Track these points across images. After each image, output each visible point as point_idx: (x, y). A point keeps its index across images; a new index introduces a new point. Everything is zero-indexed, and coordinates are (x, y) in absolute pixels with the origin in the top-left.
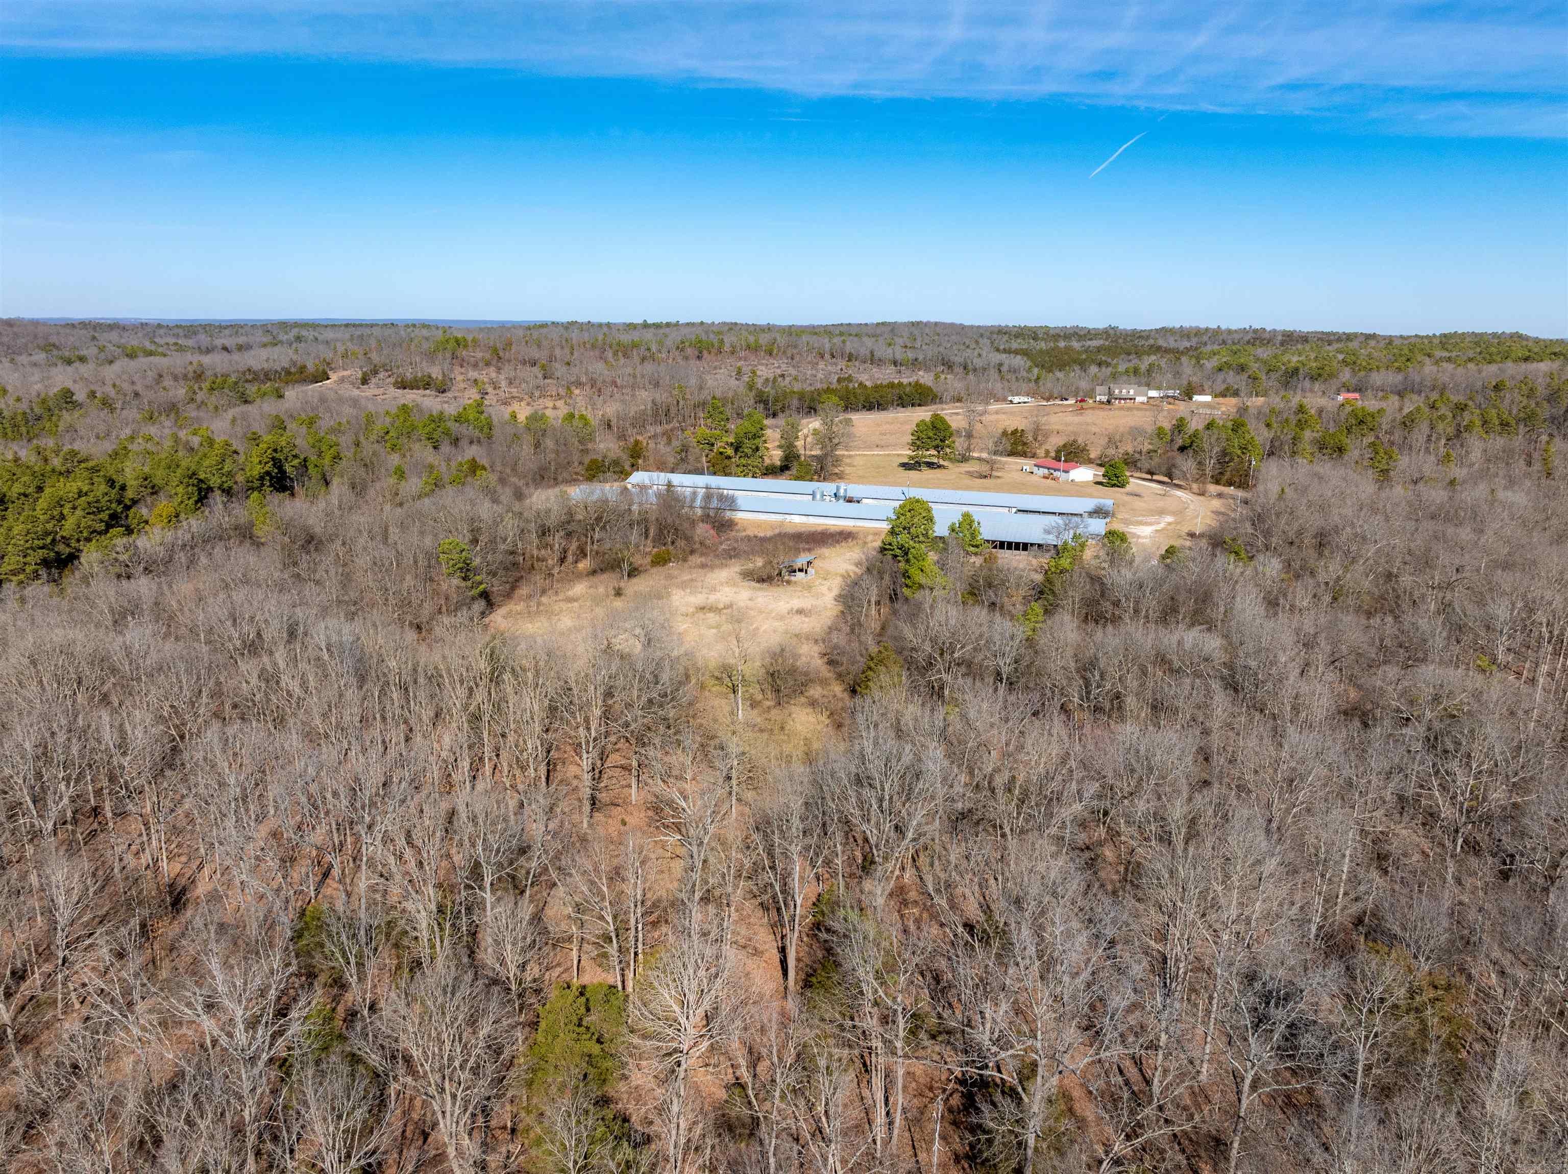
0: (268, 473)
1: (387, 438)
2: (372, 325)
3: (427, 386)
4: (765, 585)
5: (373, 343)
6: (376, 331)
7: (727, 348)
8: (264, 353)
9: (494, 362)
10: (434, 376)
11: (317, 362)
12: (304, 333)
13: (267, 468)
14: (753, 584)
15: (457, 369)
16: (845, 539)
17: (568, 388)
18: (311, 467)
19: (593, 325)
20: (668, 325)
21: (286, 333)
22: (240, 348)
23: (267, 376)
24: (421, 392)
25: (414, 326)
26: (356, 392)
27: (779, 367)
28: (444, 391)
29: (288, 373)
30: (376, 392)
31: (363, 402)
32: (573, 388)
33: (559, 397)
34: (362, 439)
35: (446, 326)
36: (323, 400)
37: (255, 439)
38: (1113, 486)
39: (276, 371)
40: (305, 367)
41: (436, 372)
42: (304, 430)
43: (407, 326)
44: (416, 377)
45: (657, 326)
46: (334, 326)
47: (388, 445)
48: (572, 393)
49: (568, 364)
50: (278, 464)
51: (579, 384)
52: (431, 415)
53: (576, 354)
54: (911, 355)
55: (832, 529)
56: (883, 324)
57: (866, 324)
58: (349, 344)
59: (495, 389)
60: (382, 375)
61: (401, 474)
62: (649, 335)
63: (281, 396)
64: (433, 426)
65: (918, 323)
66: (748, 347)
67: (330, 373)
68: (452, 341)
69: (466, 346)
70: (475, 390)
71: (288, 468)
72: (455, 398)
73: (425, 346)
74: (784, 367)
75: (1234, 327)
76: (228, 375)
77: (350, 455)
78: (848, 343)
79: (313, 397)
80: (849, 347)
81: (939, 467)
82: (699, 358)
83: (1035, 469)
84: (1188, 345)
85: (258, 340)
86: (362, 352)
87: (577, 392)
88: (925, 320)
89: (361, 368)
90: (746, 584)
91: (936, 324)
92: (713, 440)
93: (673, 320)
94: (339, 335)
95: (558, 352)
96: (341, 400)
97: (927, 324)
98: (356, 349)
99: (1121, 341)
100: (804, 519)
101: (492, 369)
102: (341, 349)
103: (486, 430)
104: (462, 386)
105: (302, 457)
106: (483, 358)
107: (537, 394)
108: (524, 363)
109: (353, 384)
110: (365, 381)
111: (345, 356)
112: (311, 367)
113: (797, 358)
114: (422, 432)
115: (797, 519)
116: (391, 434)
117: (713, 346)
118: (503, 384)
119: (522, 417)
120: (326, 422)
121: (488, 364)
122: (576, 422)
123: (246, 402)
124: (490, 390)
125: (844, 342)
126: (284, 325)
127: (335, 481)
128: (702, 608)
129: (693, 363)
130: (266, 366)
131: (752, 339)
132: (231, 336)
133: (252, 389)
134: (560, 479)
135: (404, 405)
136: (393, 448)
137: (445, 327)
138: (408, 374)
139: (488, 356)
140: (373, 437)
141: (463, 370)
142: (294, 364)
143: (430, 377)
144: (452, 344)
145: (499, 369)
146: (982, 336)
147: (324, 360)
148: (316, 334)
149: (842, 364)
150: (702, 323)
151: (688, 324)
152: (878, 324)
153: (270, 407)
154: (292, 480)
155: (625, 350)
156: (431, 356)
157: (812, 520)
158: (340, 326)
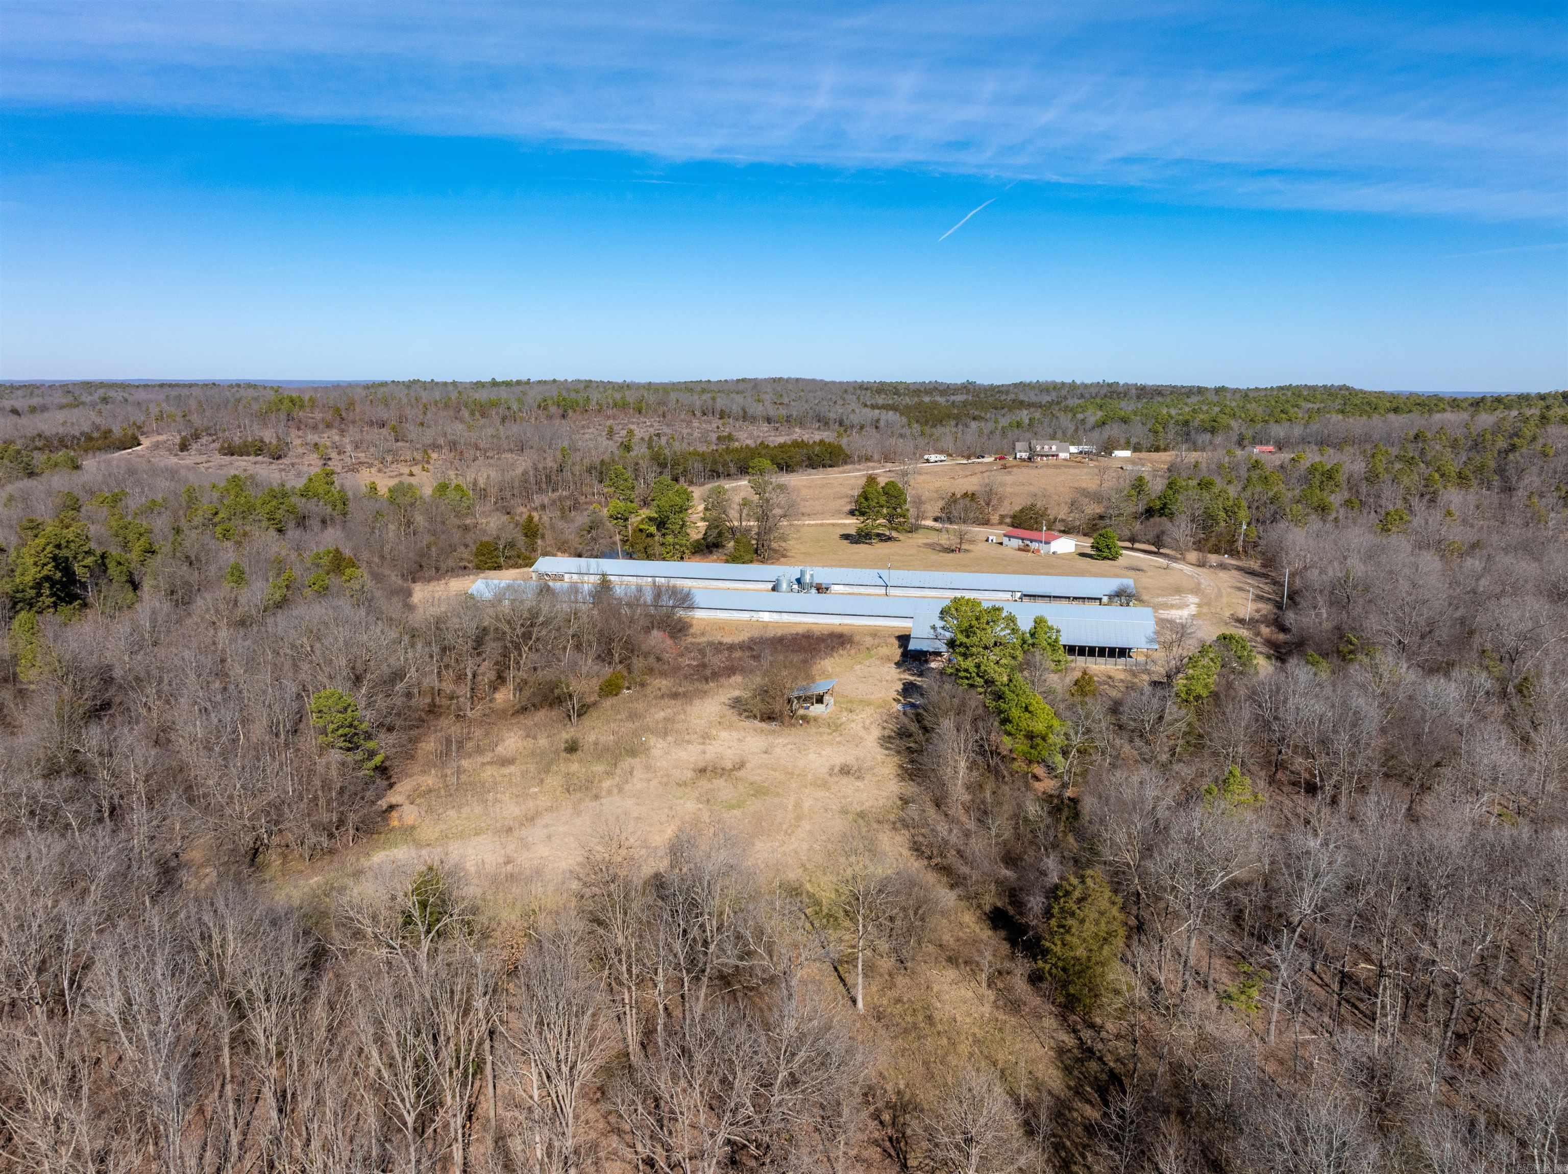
0: (47, 578)
1: (216, 520)
2: (191, 385)
3: (259, 451)
4: (773, 725)
5: (193, 403)
6: (196, 392)
7: (593, 405)
8: (60, 416)
9: (336, 424)
10: (267, 440)
11: (125, 425)
12: (112, 393)
13: (45, 572)
14: (758, 724)
15: (294, 432)
16: (842, 644)
17: (425, 452)
18: (111, 565)
19: (437, 383)
20: (519, 383)
21: (91, 394)
22: (33, 410)
23: (62, 442)
24: (252, 458)
25: (239, 386)
26: (174, 460)
27: (652, 426)
28: (279, 457)
29: (89, 438)
30: (199, 459)
31: (183, 472)
32: (430, 451)
33: (415, 462)
34: (183, 523)
35: (275, 386)
36: (132, 472)
37: (34, 527)
38: (1105, 558)
39: (74, 437)
40: (110, 431)
41: (269, 436)
42: (105, 511)
43: (231, 386)
44: (245, 442)
45: (508, 384)
46: (146, 386)
47: (219, 529)
48: (429, 457)
49: (422, 424)
50: (63, 565)
51: (436, 447)
52: (272, 490)
53: (429, 415)
54: (783, 412)
55: (817, 631)
56: (744, 380)
57: (726, 381)
58: (164, 405)
59: (339, 454)
60: (205, 440)
61: (239, 576)
62: (504, 393)
63: (77, 467)
64: (274, 503)
65: (780, 379)
66: (615, 405)
67: (142, 439)
68: (286, 402)
69: (302, 407)
70: (315, 456)
71: (77, 569)
72: (293, 465)
73: (255, 407)
74: (656, 424)
75: (1088, 381)
76: (13, 442)
77: (167, 548)
78: (719, 400)
79: (118, 467)
80: (721, 403)
81: (889, 539)
82: (563, 416)
83: (1005, 540)
84: (1049, 399)
85: (56, 401)
86: (181, 414)
87: (434, 456)
88: (785, 376)
89: (179, 432)
90: (748, 724)
91: (797, 380)
92: (627, 515)
93: (524, 378)
94: (151, 396)
95: (409, 412)
96: (154, 471)
97: (788, 380)
98: (173, 410)
99: (982, 396)
100: (775, 617)
101: (334, 431)
102: (154, 410)
103: (340, 506)
104: (300, 450)
105: (98, 552)
106: (323, 419)
107: (389, 458)
108: (371, 424)
109: (169, 450)
110: (184, 447)
111: (160, 418)
112: (117, 432)
113: (669, 417)
114: (262, 512)
115: (766, 617)
116: (221, 515)
117: (578, 404)
118: (349, 448)
119: (383, 490)
120: (135, 502)
121: (329, 426)
122: (451, 494)
123: (31, 474)
124: (334, 455)
125: (714, 399)
126: (88, 386)
127: (147, 585)
128: (703, 771)
129: (557, 422)
130: (61, 430)
131: (618, 396)
132: (24, 396)
133: (39, 458)
134: (443, 567)
135: (235, 476)
136: (226, 534)
137: (277, 388)
138: (236, 439)
139: (329, 416)
140: (197, 520)
141: (300, 433)
142: (98, 428)
143: (262, 441)
144: (287, 403)
145: (342, 432)
146: (846, 391)
147: (134, 424)
148: (126, 395)
149: (716, 422)
150: (554, 381)
151: (540, 382)
152: (738, 381)
153: (60, 481)
154: (84, 586)
155: (483, 410)
156: (263, 417)
157: (786, 618)
158: (154, 386)
